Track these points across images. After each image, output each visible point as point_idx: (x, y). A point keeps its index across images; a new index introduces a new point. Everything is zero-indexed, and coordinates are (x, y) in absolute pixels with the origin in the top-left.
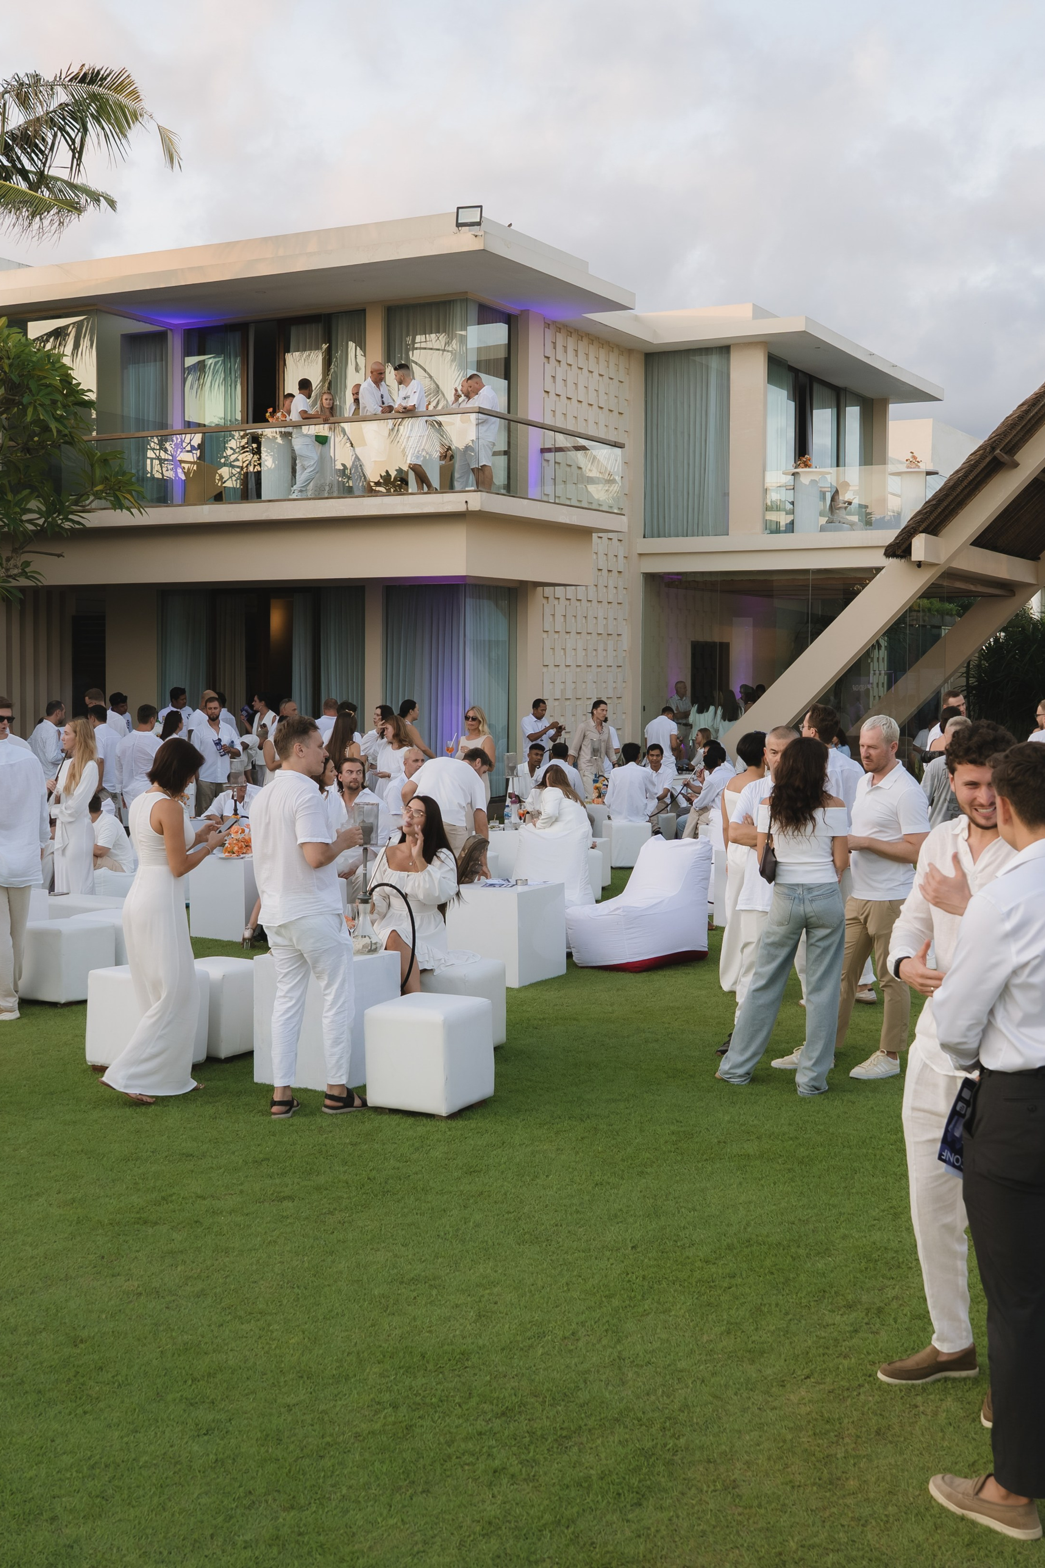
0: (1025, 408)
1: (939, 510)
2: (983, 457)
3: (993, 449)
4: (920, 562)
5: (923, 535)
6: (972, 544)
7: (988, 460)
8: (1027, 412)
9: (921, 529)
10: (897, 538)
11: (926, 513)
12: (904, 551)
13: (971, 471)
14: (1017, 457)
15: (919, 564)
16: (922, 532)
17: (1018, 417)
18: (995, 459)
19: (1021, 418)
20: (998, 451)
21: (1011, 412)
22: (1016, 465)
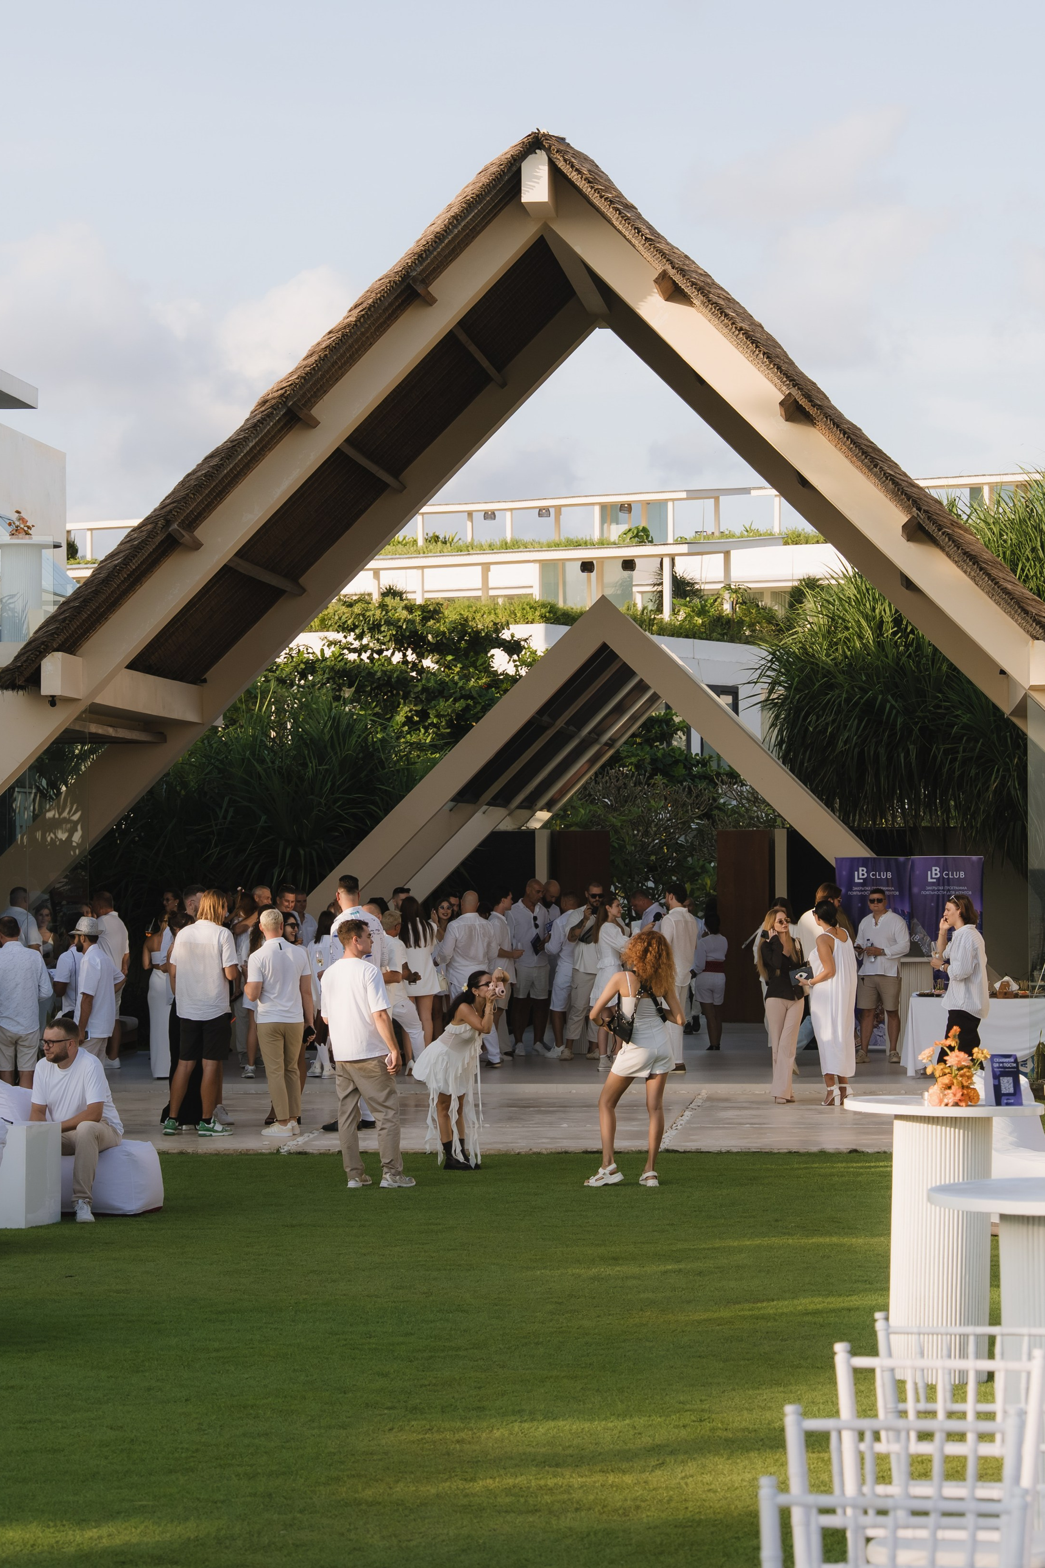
0: (215, 461)
1: (85, 616)
2: (151, 534)
3: (168, 523)
4: (53, 697)
5: (59, 655)
6: (129, 667)
7: (159, 539)
8: (218, 467)
9: (55, 646)
10: (17, 658)
11: (64, 620)
12: (28, 680)
13: (134, 556)
14: (200, 533)
15: (53, 701)
16: (57, 650)
17: (205, 475)
18: (170, 536)
19: (209, 476)
20: (175, 526)
21: (194, 467)
22: (197, 546)
